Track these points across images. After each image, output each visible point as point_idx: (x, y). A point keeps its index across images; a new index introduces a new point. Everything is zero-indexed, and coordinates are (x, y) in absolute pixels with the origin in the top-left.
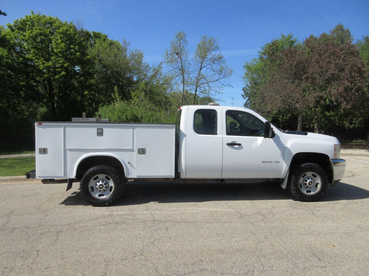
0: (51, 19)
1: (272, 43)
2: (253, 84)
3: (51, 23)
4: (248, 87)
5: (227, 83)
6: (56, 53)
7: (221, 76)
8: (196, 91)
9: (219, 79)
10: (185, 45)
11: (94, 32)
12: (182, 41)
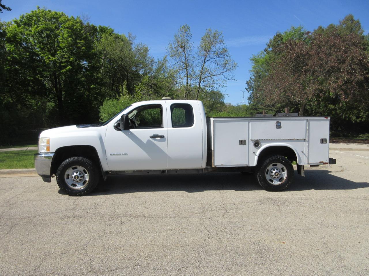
0: (56, 14)
1: (277, 35)
2: (257, 77)
3: (57, 19)
4: (252, 80)
5: (231, 77)
6: (61, 47)
7: (225, 70)
8: (200, 85)
9: (223, 72)
10: (189, 39)
11: (101, 27)
12: (186, 35)
